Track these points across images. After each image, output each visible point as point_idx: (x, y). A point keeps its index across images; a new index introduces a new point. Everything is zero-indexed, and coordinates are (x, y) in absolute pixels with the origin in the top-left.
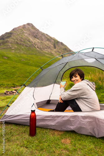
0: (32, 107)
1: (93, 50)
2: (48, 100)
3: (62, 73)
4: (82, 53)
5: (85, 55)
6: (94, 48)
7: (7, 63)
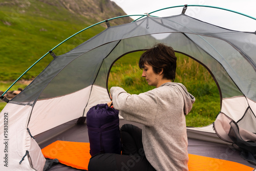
0: (20, 163)
1: (184, 11)
2: (81, 118)
3: (108, 62)
4: (155, 19)
5: (162, 24)
6: (186, 6)
7: (11, 34)
